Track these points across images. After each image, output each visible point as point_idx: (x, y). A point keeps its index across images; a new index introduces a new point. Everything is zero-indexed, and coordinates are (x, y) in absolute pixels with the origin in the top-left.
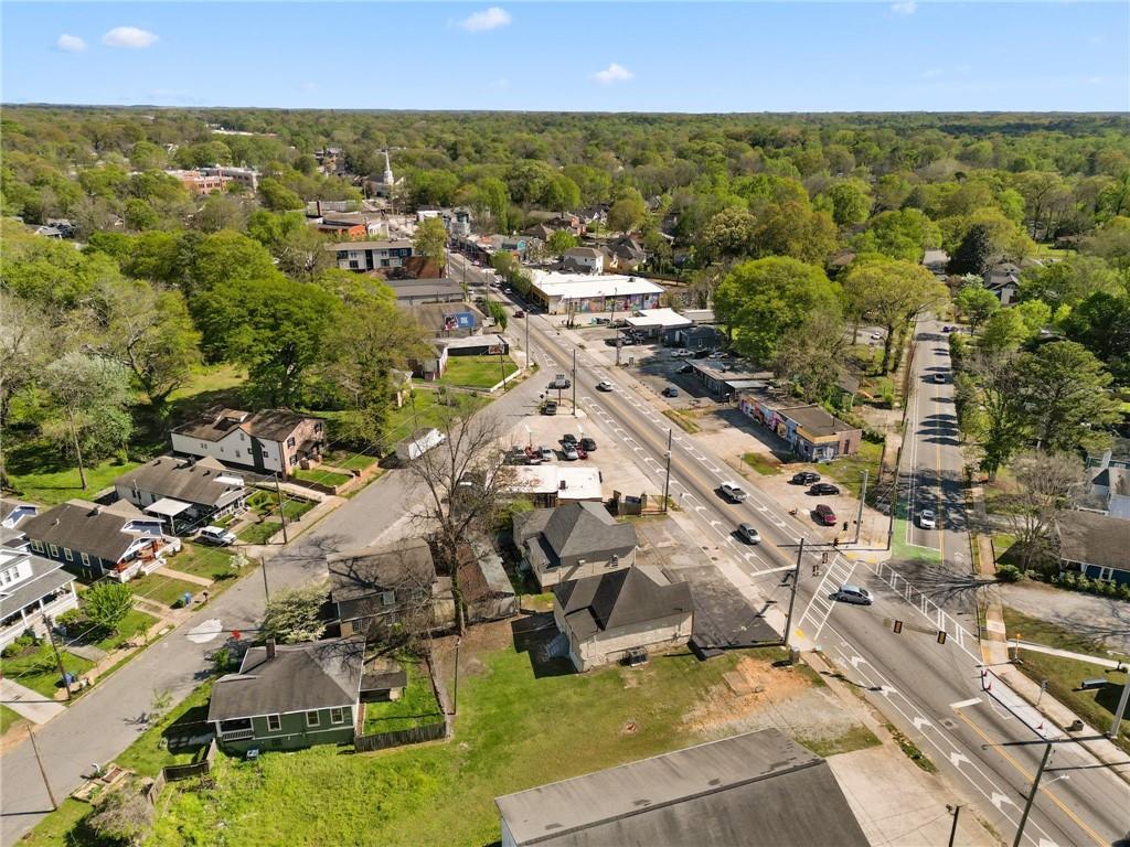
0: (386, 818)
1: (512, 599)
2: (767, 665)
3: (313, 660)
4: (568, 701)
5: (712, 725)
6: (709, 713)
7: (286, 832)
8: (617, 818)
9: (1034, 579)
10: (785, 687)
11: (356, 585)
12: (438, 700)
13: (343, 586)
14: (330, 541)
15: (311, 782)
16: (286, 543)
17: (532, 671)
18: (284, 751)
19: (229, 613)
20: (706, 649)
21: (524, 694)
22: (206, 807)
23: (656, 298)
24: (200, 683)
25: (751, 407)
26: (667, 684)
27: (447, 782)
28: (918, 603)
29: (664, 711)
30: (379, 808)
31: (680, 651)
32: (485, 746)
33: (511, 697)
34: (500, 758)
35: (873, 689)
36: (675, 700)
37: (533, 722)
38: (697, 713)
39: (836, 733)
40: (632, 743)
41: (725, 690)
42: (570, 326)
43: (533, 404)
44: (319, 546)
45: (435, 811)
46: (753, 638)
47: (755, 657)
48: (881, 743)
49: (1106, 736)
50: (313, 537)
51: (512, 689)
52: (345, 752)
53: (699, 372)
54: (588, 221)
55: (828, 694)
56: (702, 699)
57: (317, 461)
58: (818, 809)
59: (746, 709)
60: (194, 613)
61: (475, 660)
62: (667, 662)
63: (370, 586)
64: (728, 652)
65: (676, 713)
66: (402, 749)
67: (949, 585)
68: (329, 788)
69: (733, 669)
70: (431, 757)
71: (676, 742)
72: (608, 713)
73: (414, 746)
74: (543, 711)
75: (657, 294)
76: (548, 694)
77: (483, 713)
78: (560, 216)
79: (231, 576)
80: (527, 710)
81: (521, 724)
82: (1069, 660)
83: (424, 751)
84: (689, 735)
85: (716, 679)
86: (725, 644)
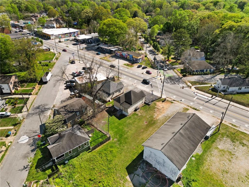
0: (111, 161)
1: (104, 105)
2: (161, 102)
3: (73, 133)
4: (130, 122)
5: (160, 116)
6: (158, 115)
7: (89, 175)
8: (173, 137)
9: (189, 75)
10: (167, 105)
11: (69, 113)
12: (102, 132)
13: (66, 114)
14: (41, 106)
15: (87, 162)
16: (28, 110)
17: (117, 119)
18: (74, 158)
19: (27, 133)
20: (149, 103)
21: (119, 124)
22: (63, 179)
23: (77, 33)
24: (35, 152)
25: (119, 54)
26: (146, 112)
27: (118, 148)
28: (175, 84)
29: (150, 117)
30: (108, 160)
31: (143, 105)
32: (120, 137)
33: (117, 126)
34: (125, 139)
35: (181, 101)
36: (150, 114)
37: (126, 129)
38: (156, 115)
39: (182, 110)
40: (149, 125)
41: (158, 109)
42: (60, 42)
43: (67, 62)
44: (39, 108)
45: (120, 155)
46: (155, 98)
47: (158, 102)
48: (189, 109)
49: (216, 97)
50: (35, 107)
51: (116, 124)
52: (89, 152)
53: (101, 48)
54: (42, 16)
55: (175, 104)
56: (155, 112)
57: (19, 87)
58: (199, 122)
59: (164, 112)
60: (15, 136)
61: (103, 121)
62: (143, 108)
63: (73, 112)
64: (153, 102)
65: (152, 117)
66: (102, 146)
67: (177, 79)
68: (92, 161)
69: (156, 105)
70: (110, 145)
71: (156, 122)
72: (139, 122)
73: (105, 144)
74: (126, 126)
75: (77, 32)
76: (125, 122)
77: (114, 131)
78: (34, 15)
79: (18, 124)
80: (123, 127)
81: (124, 130)
82: (204, 86)
83: (108, 144)
84: (157, 120)
85: (155, 108)
86: (151, 101)
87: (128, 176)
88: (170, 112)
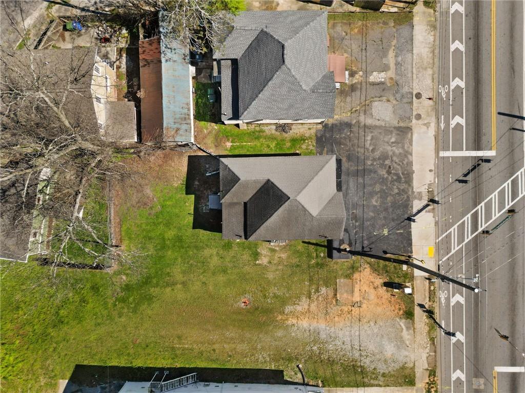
0: (63, 322)
2: (379, 281)
5: (304, 323)
6: (308, 311)
10: (379, 310)
17: (191, 218)
26: (290, 271)
29: (276, 297)
32: (138, 283)
33: (168, 242)
34: (145, 297)
35: (448, 333)
36: (288, 289)
38: (299, 308)
39: (388, 367)
40: (240, 317)
41: (331, 294)
45: (94, 327)
46: (385, 248)
47: (375, 269)
48: (414, 385)
51: (170, 234)
55: (408, 328)
56: (309, 296)
59: (336, 319)
65: (284, 302)
69: (348, 276)
71: (271, 328)
72: (234, 283)
74: (188, 263)
76: (196, 247)
80: (176, 259)
81: (168, 270)
84: (283, 326)
85: (329, 281)
86: (359, 249)
87: (67, 381)
88: (347, 339)
